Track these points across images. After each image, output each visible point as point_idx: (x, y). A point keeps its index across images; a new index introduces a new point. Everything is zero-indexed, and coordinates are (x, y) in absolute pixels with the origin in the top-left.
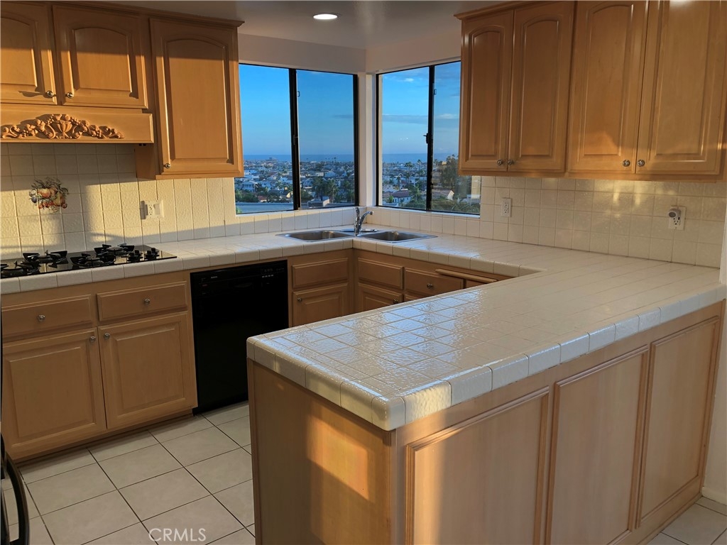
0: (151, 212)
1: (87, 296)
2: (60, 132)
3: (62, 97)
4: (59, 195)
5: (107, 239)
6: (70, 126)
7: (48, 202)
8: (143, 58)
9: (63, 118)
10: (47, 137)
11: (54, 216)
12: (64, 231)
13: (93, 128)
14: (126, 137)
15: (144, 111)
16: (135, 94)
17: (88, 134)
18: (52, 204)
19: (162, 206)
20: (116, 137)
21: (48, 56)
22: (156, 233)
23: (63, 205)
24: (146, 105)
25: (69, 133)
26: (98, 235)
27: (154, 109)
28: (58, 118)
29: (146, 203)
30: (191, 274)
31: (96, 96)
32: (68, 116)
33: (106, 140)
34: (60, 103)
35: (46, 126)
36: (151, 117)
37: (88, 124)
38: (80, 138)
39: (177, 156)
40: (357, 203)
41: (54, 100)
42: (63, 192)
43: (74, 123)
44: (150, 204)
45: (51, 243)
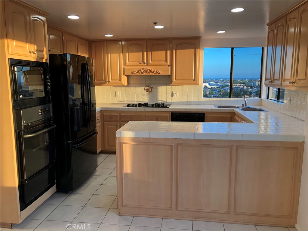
0: (175, 95)
1: (143, 114)
2: (146, 73)
3: (148, 63)
4: (151, 89)
5: (162, 102)
6: (148, 71)
7: (148, 90)
8: (169, 51)
9: (147, 69)
10: (143, 74)
11: (149, 94)
12: (151, 99)
13: (154, 71)
14: (162, 73)
15: (169, 66)
16: (166, 61)
17: (153, 73)
18: (149, 91)
19: (178, 93)
20: (160, 73)
21: (145, 53)
22: (175, 101)
23: (151, 91)
24: (169, 64)
25: (148, 73)
26: (159, 100)
27: (171, 65)
28: (146, 69)
29: (173, 92)
30: (171, 113)
31: (156, 63)
32: (148, 68)
33: (157, 74)
34: (147, 65)
35: (143, 71)
36: (170, 67)
37: (153, 70)
38: (151, 74)
39: (177, 79)
40: (260, 97)
41: (146, 64)
42: (152, 88)
43: (149, 70)
44: (174, 93)
45: (148, 101)
